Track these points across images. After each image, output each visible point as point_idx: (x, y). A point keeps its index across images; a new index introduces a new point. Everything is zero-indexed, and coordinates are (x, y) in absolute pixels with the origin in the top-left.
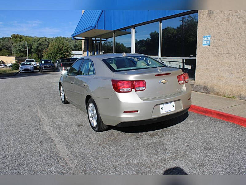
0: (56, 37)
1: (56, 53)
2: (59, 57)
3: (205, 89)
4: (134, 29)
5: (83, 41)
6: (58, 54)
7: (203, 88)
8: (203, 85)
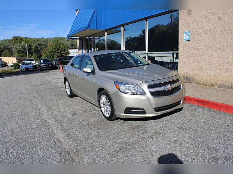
0: (54, 37)
2: (57, 56)
3: (187, 79)
4: (123, 27)
5: (78, 40)
6: (56, 53)
7: (185, 78)
8: (185, 76)
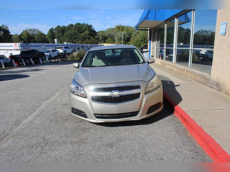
1: (141, 42)
2: (143, 46)
3: (217, 86)
4: (177, 19)
5: (149, 31)
6: (142, 42)
7: (216, 84)
8: (216, 81)
